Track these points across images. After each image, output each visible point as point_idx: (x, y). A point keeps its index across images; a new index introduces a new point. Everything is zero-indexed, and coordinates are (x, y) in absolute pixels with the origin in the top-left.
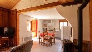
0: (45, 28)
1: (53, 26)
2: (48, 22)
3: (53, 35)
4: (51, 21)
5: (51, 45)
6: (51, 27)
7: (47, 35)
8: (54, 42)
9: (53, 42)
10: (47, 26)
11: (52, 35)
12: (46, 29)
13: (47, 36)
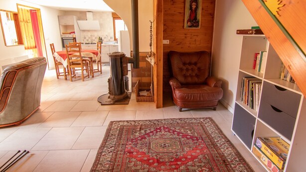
0: (71, 36)
1: (95, 31)
2: (79, 19)
3: (96, 53)
4: (89, 15)
5: (93, 77)
6: (89, 34)
7: (79, 51)
8: (101, 71)
9: (98, 71)
10: (76, 29)
11: (94, 53)
12: (75, 39)
13: (78, 54)
